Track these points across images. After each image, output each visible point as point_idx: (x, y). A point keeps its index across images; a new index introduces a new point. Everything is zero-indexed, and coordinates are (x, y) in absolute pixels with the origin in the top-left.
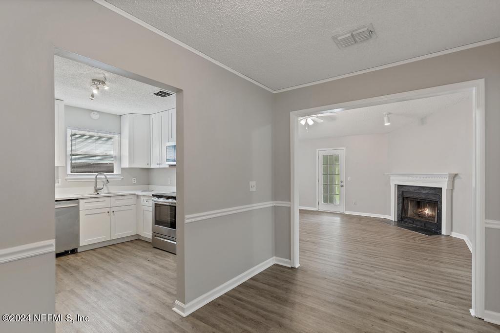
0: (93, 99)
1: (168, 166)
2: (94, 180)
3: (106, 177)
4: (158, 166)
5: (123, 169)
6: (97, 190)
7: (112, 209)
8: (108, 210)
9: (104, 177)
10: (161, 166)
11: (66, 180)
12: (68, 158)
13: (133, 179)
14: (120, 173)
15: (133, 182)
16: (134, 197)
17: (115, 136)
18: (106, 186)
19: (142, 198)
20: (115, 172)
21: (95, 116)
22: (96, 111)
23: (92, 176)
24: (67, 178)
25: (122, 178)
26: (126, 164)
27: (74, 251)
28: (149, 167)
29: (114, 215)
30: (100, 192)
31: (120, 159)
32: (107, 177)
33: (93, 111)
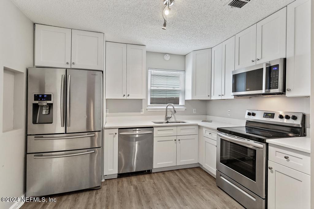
0: (165, 28)
1: (233, 97)
2: (165, 110)
3: (173, 107)
4: (220, 98)
5: (186, 101)
6: (167, 118)
7: (179, 138)
8: (175, 138)
9: (172, 108)
10: (223, 98)
11: (147, 109)
12: (148, 93)
13: (194, 110)
14: (184, 105)
15: (194, 113)
16: (197, 128)
17: (181, 73)
18: (174, 115)
19: (204, 130)
20: (180, 104)
21: (167, 58)
22: (168, 54)
23: (164, 107)
24: (148, 108)
25: (186, 109)
26: (189, 97)
27: (149, 172)
28: (210, 99)
29: (180, 143)
30: (170, 120)
31: (184, 93)
32: (175, 107)
33: (166, 54)
